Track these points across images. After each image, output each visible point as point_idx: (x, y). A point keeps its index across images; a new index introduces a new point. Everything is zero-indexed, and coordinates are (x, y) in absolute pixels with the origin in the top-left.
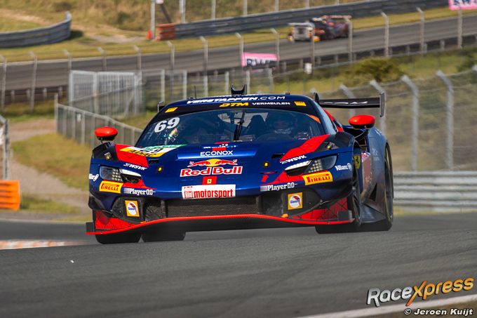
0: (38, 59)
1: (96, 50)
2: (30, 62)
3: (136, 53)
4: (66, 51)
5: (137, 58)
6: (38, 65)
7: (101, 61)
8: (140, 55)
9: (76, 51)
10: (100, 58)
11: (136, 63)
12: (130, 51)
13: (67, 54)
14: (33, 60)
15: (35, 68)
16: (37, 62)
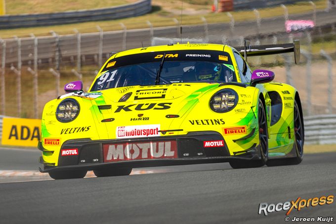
0: (127, 29)
1: (172, 21)
2: (121, 31)
3: (203, 22)
4: (148, 22)
5: (203, 27)
6: (128, 33)
7: (176, 29)
8: (206, 24)
9: (156, 22)
10: (175, 27)
11: (204, 31)
12: (198, 21)
13: (149, 24)
14: (122, 30)
15: (125, 35)
16: (126, 31)
